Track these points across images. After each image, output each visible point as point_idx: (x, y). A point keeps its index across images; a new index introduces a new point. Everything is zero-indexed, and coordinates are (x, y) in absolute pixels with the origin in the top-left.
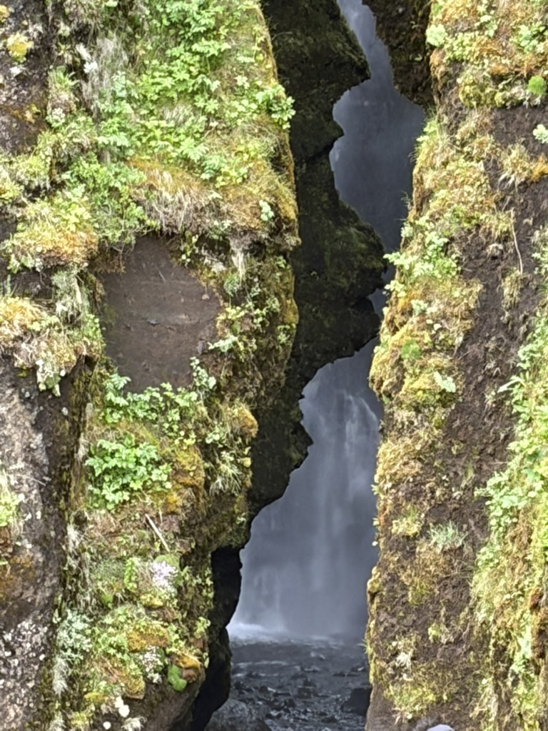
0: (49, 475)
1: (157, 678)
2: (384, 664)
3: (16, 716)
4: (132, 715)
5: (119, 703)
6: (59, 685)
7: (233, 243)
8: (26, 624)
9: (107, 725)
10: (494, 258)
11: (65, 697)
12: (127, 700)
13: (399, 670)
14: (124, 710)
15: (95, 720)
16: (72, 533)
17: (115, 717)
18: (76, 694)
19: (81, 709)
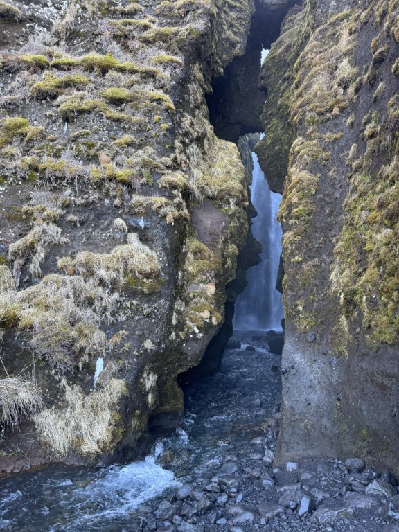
0: (171, 252)
1: (208, 321)
2: (291, 310)
3: (158, 332)
4: (200, 332)
5: (195, 328)
6: (174, 322)
7: (231, 200)
8: (162, 301)
9: (191, 336)
10: (324, 166)
12: (198, 328)
13: (298, 312)
14: (197, 331)
15: (187, 334)
16: (180, 274)
17: (194, 333)
18: (181, 326)
19: (182, 330)
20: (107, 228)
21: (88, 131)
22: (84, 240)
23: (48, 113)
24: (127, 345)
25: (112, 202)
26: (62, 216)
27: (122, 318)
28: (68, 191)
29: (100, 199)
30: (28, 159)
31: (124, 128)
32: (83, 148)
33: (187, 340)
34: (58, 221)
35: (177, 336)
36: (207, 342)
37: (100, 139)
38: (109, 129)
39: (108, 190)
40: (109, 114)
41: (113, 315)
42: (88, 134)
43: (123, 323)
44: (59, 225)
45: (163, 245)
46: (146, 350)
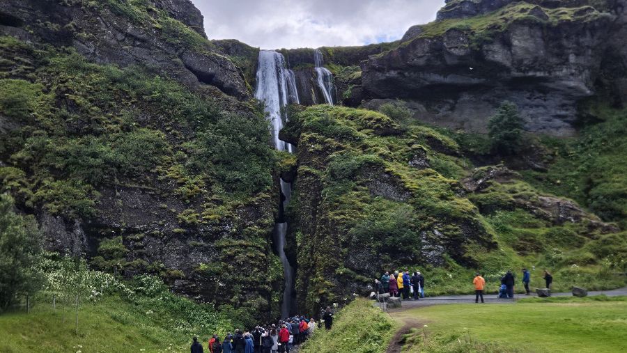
20: (252, 294)
21: (246, 268)
23: (233, 262)
30: (231, 276)
32: (246, 273)
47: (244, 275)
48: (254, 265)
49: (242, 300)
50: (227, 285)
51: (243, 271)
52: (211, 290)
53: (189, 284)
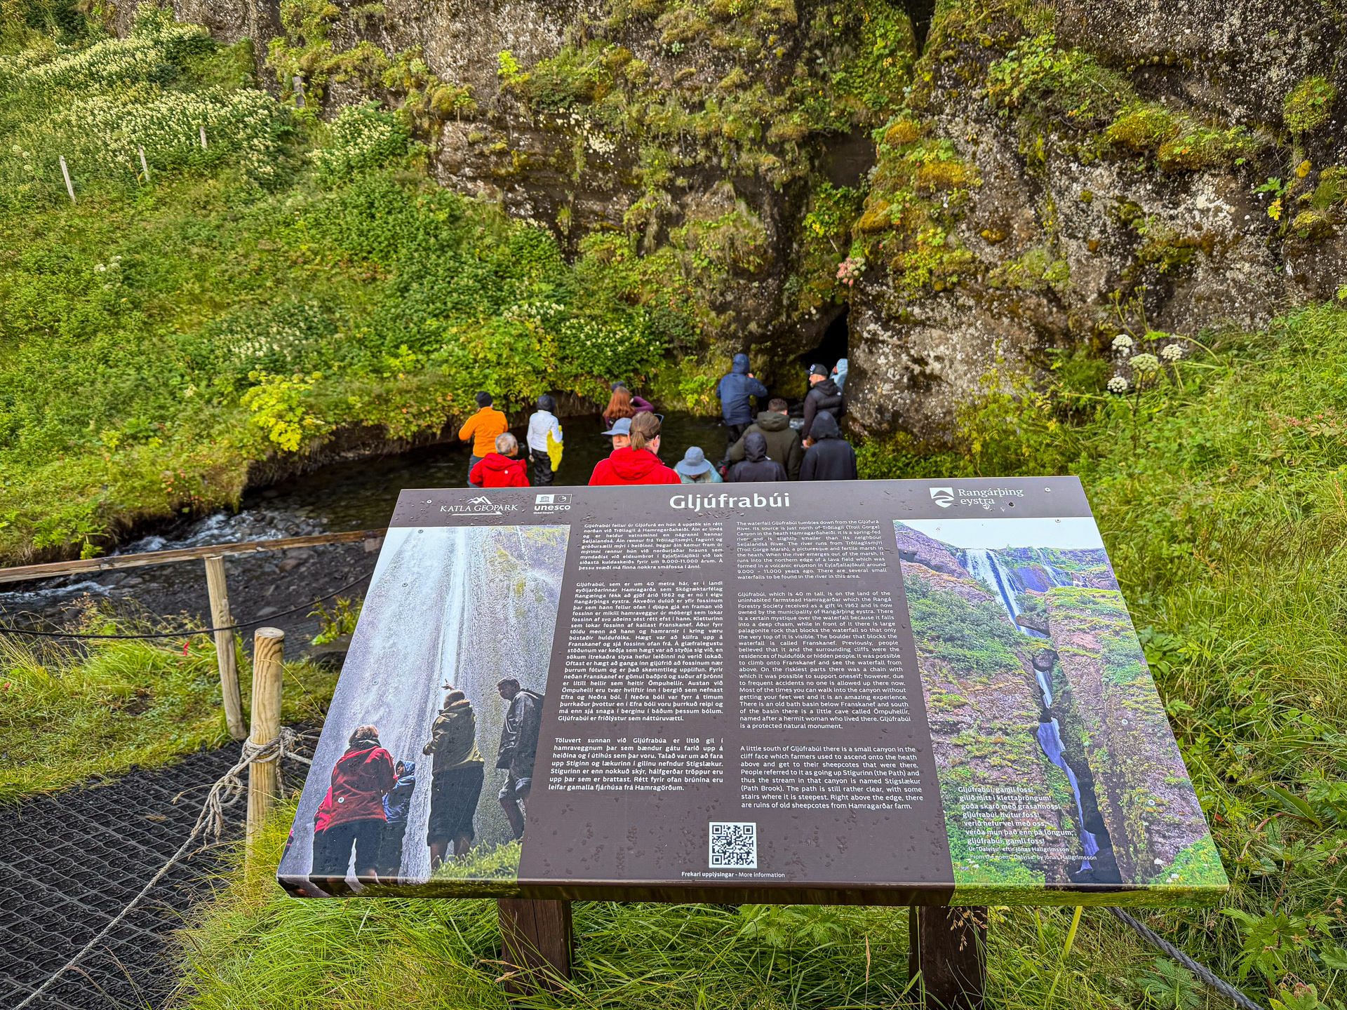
0: (782, 224)
3: (765, 314)
4: (817, 313)
5: (812, 309)
6: (785, 302)
8: (771, 280)
9: (807, 317)
11: (789, 306)
12: (816, 308)
14: (814, 311)
15: (803, 314)
16: (795, 246)
17: (810, 314)
18: (793, 306)
19: (797, 309)
20: (715, 193)
21: (693, 70)
22: (694, 208)
23: (651, 42)
24: (733, 327)
25: (720, 162)
26: (670, 180)
27: (730, 297)
28: (676, 149)
29: (708, 158)
30: (634, 109)
31: (734, 58)
32: (688, 94)
33: (802, 320)
34: (669, 187)
35: (789, 316)
36: (826, 323)
37: (706, 80)
38: (716, 61)
39: (716, 147)
40: (716, 42)
41: (722, 294)
42: (692, 74)
43: (730, 302)
44: (667, 190)
45: (772, 217)
46: (751, 333)
47: (685, 103)
48: (726, 56)
49: (669, 220)
50: (622, 148)
51: (678, 83)
52: (560, 170)
53: (486, 140)
